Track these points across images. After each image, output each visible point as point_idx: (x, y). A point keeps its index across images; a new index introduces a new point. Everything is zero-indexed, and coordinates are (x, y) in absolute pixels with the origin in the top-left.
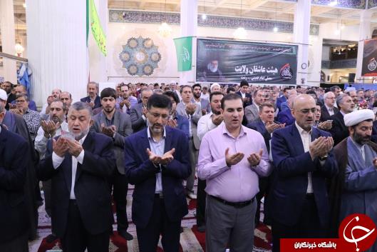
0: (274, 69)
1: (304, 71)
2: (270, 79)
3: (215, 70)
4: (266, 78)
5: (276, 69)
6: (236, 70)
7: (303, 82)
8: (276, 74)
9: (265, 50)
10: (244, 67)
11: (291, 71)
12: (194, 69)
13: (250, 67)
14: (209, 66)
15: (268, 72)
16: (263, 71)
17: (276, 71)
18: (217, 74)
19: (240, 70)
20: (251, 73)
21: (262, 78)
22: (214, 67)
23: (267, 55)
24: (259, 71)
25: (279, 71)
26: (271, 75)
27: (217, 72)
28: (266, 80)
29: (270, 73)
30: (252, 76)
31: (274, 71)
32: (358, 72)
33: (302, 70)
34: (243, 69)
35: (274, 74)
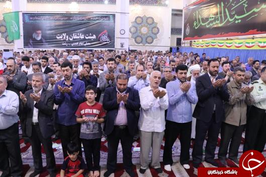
0: (92, 36)
1: (123, 36)
2: (89, 44)
3: (39, 38)
4: (85, 43)
5: (94, 35)
6: (58, 38)
7: (122, 46)
8: (94, 39)
9: (83, 20)
10: (64, 35)
11: (109, 37)
12: (22, 38)
13: (69, 34)
14: (34, 35)
15: (86, 38)
16: (82, 37)
17: (94, 37)
18: (41, 41)
19: (61, 37)
20: (71, 39)
21: (81, 44)
22: (38, 36)
23: (85, 23)
24: (78, 37)
25: (97, 37)
26: (90, 41)
27: (41, 40)
28: (85, 45)
29: (89, 39)
30: (72, 42)
31: (92, 37)
32: (182, 37)
33: (120, 36)
34: (63, 37)
35: (92, 40)
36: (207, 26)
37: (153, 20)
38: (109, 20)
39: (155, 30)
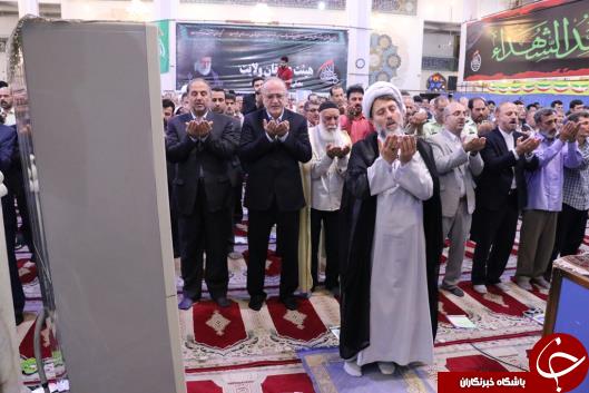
0: (306, 69)
1: (360, 71)
2: (300, 84)
3: (206, 72)
5: (310, 68)
6: (242, 71)
8: (310, 76)
9: (290, 39)
10: (255, 66)
11: (337, 71)
12: (173, 71)
13: (265, 66)
14: (197, 66)
17: (310, 72)
18: (210, 78)
19: (249, 71)
22: (205, 67)
23: (294, 46)
25: (315, 71)
26: (301, 78)
27: (210, 75)
31: (306, 72)
32: (460, 74)
33: (355, 70)
34: (253, 69)
35: (307, 77)
36: (528, 58)
37: (390, 41)
38: (338, 40)
39: (393, 61)
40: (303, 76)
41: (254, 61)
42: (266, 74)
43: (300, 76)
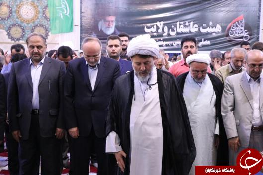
0: (214, 26)
2: (208, 42)
3: (111, 32)
4: (200, 41)
8: (217, 33)
10: (160, 24)
11: (247, 28)
12: (77, 30)
14: (101, 25)
15: (203, 31)
16: (195, 30)
17: (218, 28)
19: (153, 29)
22: (109, 27)
24: (187, 30)
25: (223, 29)
26: (208, 36)
28: (200, 44)
31: (214, 30)
34: (158, 28)
35: (214, 35)
40: (211, 33)
41: (160, 20)
42: (171, 33)
43: (208, 33)
